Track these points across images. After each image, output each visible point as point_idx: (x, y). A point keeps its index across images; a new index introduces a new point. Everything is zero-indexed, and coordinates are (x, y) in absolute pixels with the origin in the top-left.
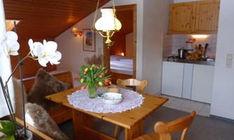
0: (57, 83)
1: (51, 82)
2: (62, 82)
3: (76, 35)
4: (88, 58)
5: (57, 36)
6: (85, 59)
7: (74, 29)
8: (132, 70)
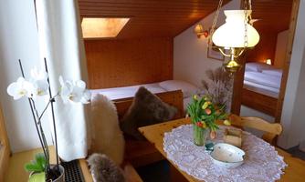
0: (159, 106)
1: (153, 105)
2: (167, 106)
3: (199, 36)
4: (211, 71)
5: (178, 34)
6: (207, 72)
7: (198, 28)
8: (278, 91)
